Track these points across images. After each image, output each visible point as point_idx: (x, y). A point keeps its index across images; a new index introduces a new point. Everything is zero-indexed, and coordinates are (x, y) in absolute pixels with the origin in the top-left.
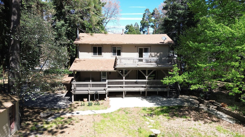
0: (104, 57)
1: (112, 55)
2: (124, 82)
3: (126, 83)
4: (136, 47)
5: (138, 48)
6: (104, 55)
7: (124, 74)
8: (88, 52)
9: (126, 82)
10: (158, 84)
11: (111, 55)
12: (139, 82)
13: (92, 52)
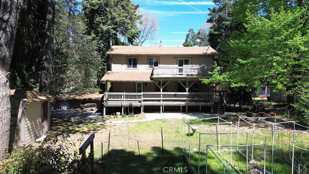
0: (139, 69)
1: (149, 67)
2: (161, 95)
3: (164, 96)
4: (175, 58)
5: (177, 60)
6: (139, 68)
7: (161, 86)
8: (122, 64)
9: (163, 94)
10: (200, 98)
11: (147, 67)
12: (178, 95)
13: (126, 64)
